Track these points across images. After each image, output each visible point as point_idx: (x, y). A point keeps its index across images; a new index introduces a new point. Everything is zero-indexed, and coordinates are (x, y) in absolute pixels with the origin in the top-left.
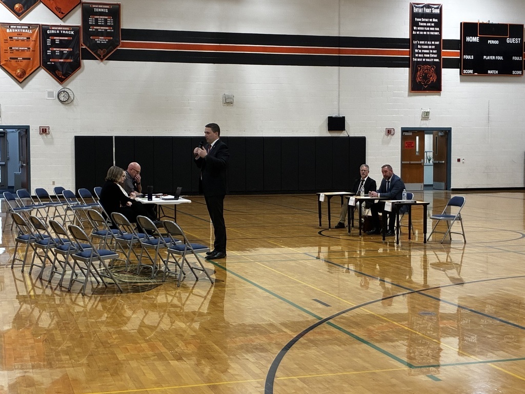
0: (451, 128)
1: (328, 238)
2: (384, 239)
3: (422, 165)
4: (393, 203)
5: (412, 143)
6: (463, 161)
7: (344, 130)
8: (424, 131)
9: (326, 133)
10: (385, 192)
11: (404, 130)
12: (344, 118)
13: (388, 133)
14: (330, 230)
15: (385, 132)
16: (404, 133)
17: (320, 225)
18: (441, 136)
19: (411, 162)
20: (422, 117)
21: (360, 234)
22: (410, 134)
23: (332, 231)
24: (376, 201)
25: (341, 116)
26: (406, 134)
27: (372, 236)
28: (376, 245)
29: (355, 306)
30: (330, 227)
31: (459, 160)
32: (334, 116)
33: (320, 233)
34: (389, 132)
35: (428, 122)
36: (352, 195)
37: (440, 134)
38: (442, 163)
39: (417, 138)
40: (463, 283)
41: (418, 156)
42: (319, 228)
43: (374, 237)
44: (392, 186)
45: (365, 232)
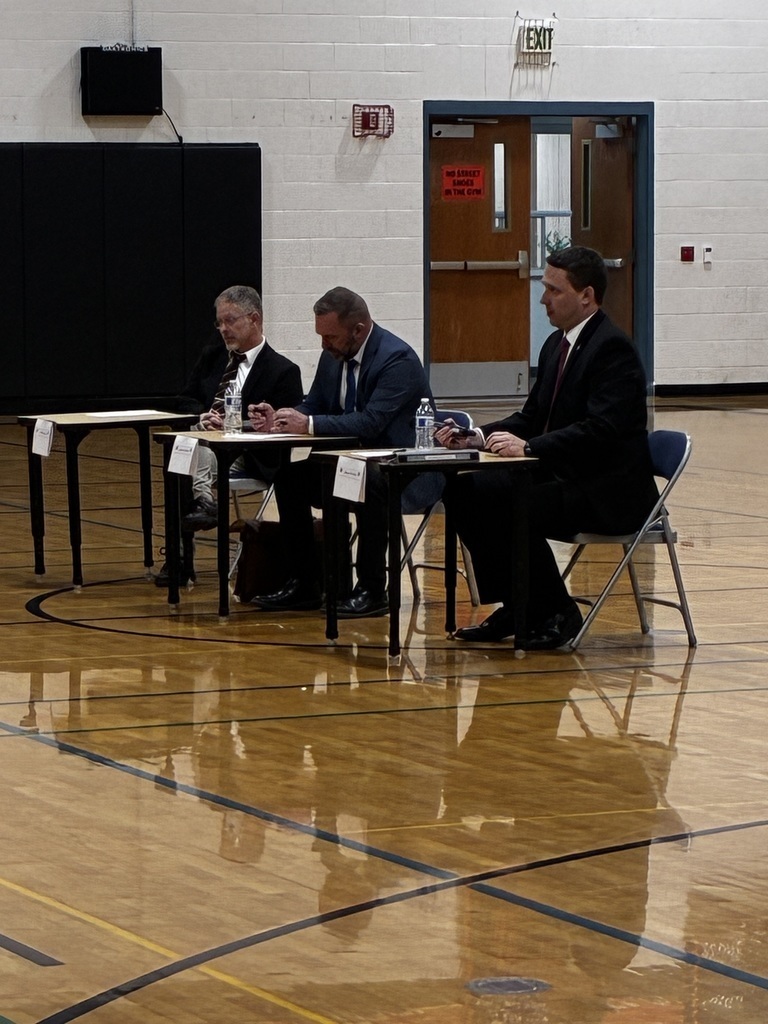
0: (651, 105)
1: (67, 632)
2: (332, 633)
3: (522, 275)
4: (370, 461)
5: (473, 174)
6: (708, 257)
7: (160, 112)
8: (526, 119)
9: (70, 128)
10: (337, 410)
11: (437, 114)
12: (156, 53)
13: (365, 124)
14: (78, 590)
15: (348, 123)
16: (436, 128)
17: (40, 568)
18: (607, 141)
19: (473, 264)
20: (520, 53)
21: (224, 610)
22: (466, 132)
23: (89, 597)
24: (299, 455)
25: (142, 45)
26: (447, 131)
27: (277, 619)
28: (294, 659)
29: (176, 958)
30: (78, 578)
31: (687, 255)
32: (108, 44)
33: (33, 607)
34: (369, 122)
35: (546, 74)
36: (183, 426)
37: (601, 132)
38: (613, 269)
39: (499, 150)
40: (684, 836)
41: (499, 235)
42: (31, 584)
43: (293, 624)
44: (369, 384)
45: (245, 600)
